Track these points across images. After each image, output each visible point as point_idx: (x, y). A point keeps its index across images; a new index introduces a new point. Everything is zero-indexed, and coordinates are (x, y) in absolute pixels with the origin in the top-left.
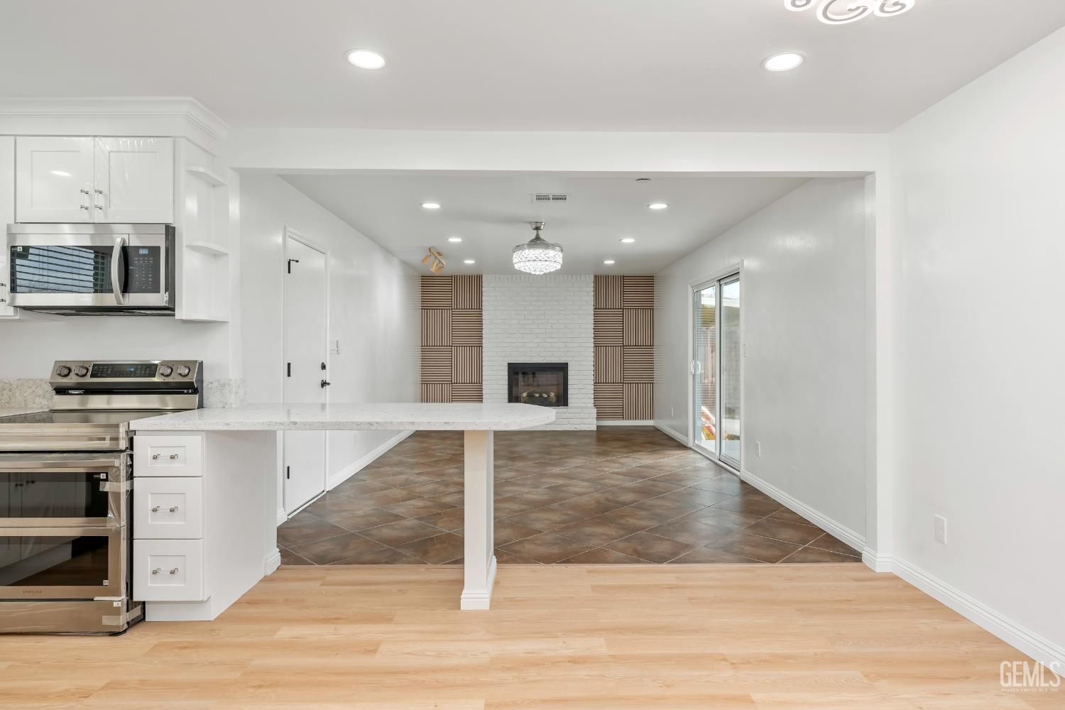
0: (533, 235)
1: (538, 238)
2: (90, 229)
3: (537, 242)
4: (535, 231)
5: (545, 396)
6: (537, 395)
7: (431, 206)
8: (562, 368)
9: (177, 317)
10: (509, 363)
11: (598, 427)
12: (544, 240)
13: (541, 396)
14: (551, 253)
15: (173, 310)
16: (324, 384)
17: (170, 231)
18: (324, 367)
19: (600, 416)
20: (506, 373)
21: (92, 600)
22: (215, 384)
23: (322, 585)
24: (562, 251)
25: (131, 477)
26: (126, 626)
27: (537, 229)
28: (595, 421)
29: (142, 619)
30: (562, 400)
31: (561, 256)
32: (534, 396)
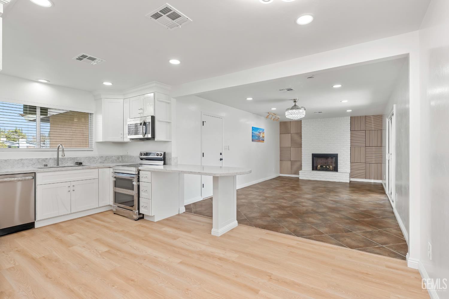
0: (293, 104)
1: (295, 105)
2: (139, 119)
3: (295, 107)
4: (294, 103)
5: (328, 167)
6: (324, 167)
7: (250, 99)
8: (335, 156)
9: (155, 140)
10: (312, 154)
11: (350, 181)
12: (297, 106)
13: (326, 167)
14: (301, 111)
15: (154, 138)
16: (221, 159)
17: (153, 118)
18: (221, 154)
19: (351, 176)
20: (311, 157)
21: (132, 211)
22: (169, 158)
23: (188, 219)
24: (305, 110)
25: (139, 181)
26: (137, 219)
27: (295, 102)
28: (349, 179)
29: (143, 218)
30: (336, 169)
31: (305, 112)
32: (323, 167)
